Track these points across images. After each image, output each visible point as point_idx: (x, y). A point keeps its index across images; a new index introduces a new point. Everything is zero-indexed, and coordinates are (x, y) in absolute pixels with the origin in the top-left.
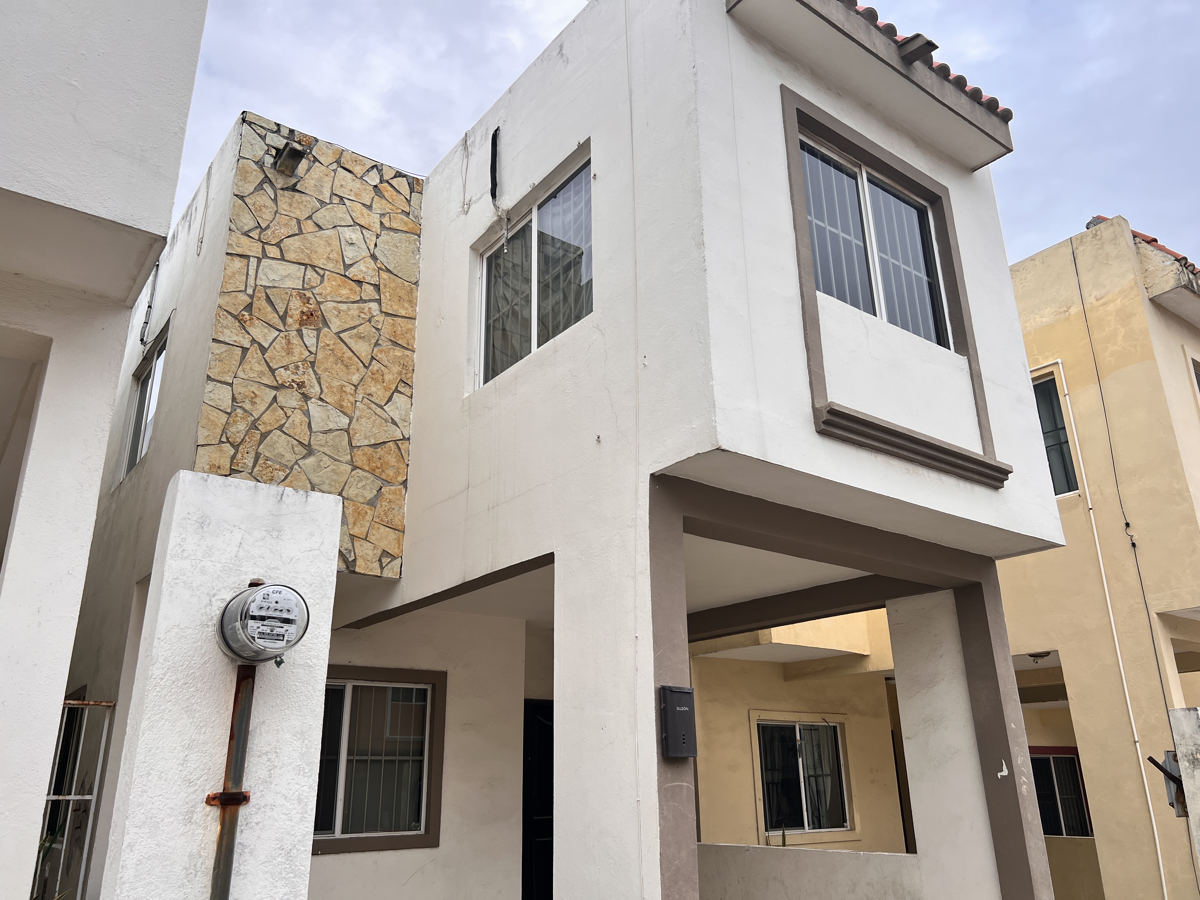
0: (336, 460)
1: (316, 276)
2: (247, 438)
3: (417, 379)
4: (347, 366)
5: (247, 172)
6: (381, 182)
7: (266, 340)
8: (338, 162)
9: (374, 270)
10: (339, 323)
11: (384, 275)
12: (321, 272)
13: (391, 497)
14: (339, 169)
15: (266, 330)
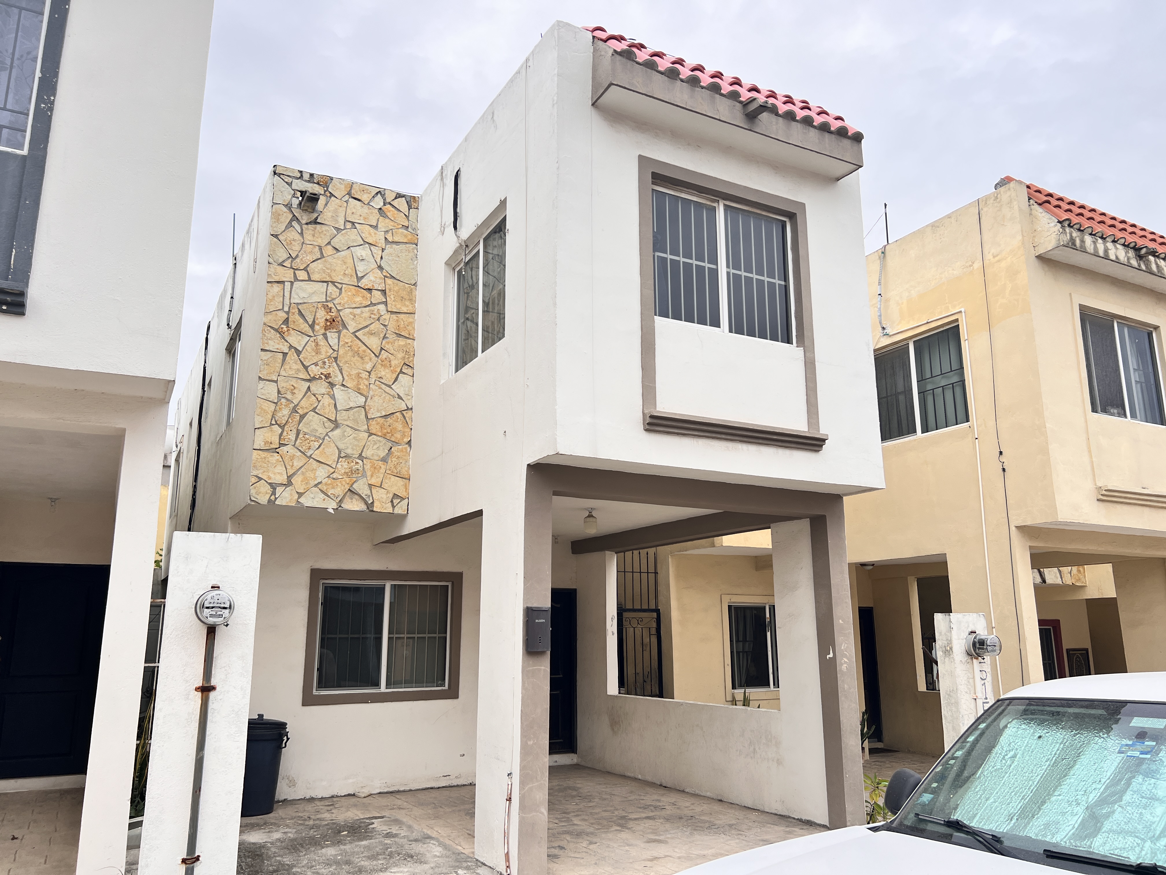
0: (356, 430)
1: (335, 289)
2: (290, 420)
3: (417, 362)
4: (362, 358)
5: (279, 215)
6: (385, 204)
7: (300, 345)
8: (349, 194)
9: (381, 278)
10: (354, 324)
11: (389, 281)
12: (339, 286)
13: (399, 454)
14: (351, 200)
15: (300, 338)
